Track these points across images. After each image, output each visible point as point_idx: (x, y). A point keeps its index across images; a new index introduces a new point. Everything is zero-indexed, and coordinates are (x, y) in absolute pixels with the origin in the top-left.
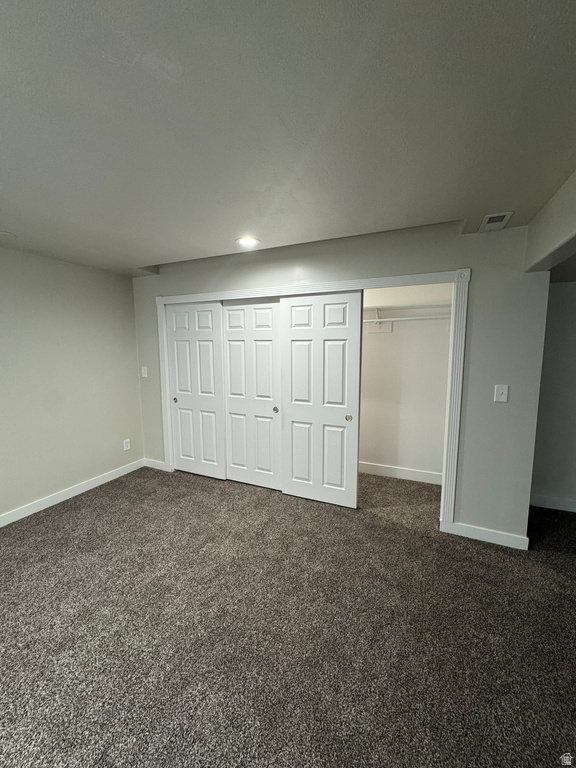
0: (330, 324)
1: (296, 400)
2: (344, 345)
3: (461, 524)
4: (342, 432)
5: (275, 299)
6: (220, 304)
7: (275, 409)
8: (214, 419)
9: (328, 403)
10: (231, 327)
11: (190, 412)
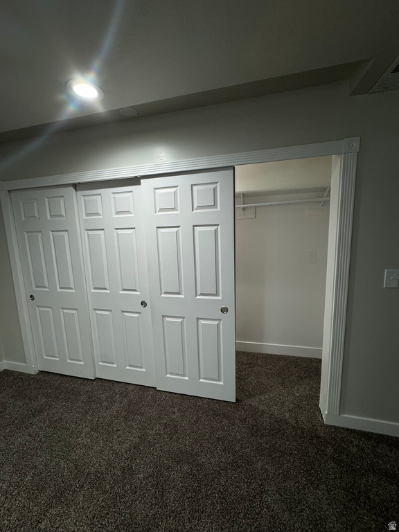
0: (199, 207)
1: (166, 293)
2: (216, 231)
3: (346, 416)
4: (218, 325)
5: (135, 181)
6: (72, 189)
7: (143, 304)
8: (76, 316)
9: (201, 294)
10: (88, 215)
11: (49, 310)
